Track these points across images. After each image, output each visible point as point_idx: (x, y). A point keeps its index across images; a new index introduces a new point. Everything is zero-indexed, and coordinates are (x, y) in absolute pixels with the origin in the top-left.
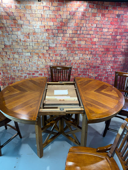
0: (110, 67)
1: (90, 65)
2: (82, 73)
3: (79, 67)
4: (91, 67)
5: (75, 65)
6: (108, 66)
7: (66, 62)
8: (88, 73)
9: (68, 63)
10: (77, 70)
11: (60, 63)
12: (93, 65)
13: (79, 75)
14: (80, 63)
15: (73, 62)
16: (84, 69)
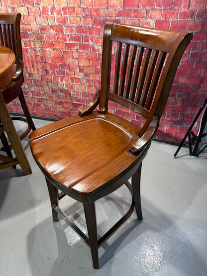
0: (152, 23)
1: (91, 16)
2: (78, 43)
3: (64, 21)
4: (95, 22)
5: (52, 14)
6: (148, 20)
7: (29, 6)
8: (91, 43)
9: (34, 9)
10: (62, 32)
11: (13, 9)
12: (98, 15)
13: (70, 46)
14: (64, 9)
15: (45, 5)
16: (80, 29)
